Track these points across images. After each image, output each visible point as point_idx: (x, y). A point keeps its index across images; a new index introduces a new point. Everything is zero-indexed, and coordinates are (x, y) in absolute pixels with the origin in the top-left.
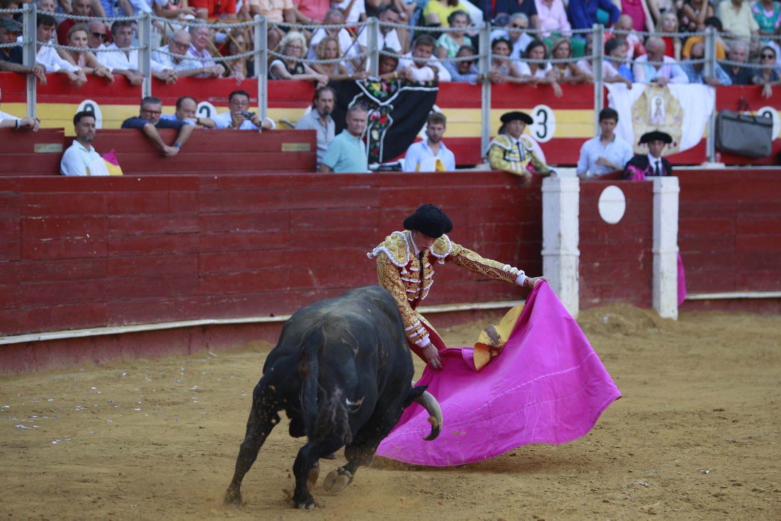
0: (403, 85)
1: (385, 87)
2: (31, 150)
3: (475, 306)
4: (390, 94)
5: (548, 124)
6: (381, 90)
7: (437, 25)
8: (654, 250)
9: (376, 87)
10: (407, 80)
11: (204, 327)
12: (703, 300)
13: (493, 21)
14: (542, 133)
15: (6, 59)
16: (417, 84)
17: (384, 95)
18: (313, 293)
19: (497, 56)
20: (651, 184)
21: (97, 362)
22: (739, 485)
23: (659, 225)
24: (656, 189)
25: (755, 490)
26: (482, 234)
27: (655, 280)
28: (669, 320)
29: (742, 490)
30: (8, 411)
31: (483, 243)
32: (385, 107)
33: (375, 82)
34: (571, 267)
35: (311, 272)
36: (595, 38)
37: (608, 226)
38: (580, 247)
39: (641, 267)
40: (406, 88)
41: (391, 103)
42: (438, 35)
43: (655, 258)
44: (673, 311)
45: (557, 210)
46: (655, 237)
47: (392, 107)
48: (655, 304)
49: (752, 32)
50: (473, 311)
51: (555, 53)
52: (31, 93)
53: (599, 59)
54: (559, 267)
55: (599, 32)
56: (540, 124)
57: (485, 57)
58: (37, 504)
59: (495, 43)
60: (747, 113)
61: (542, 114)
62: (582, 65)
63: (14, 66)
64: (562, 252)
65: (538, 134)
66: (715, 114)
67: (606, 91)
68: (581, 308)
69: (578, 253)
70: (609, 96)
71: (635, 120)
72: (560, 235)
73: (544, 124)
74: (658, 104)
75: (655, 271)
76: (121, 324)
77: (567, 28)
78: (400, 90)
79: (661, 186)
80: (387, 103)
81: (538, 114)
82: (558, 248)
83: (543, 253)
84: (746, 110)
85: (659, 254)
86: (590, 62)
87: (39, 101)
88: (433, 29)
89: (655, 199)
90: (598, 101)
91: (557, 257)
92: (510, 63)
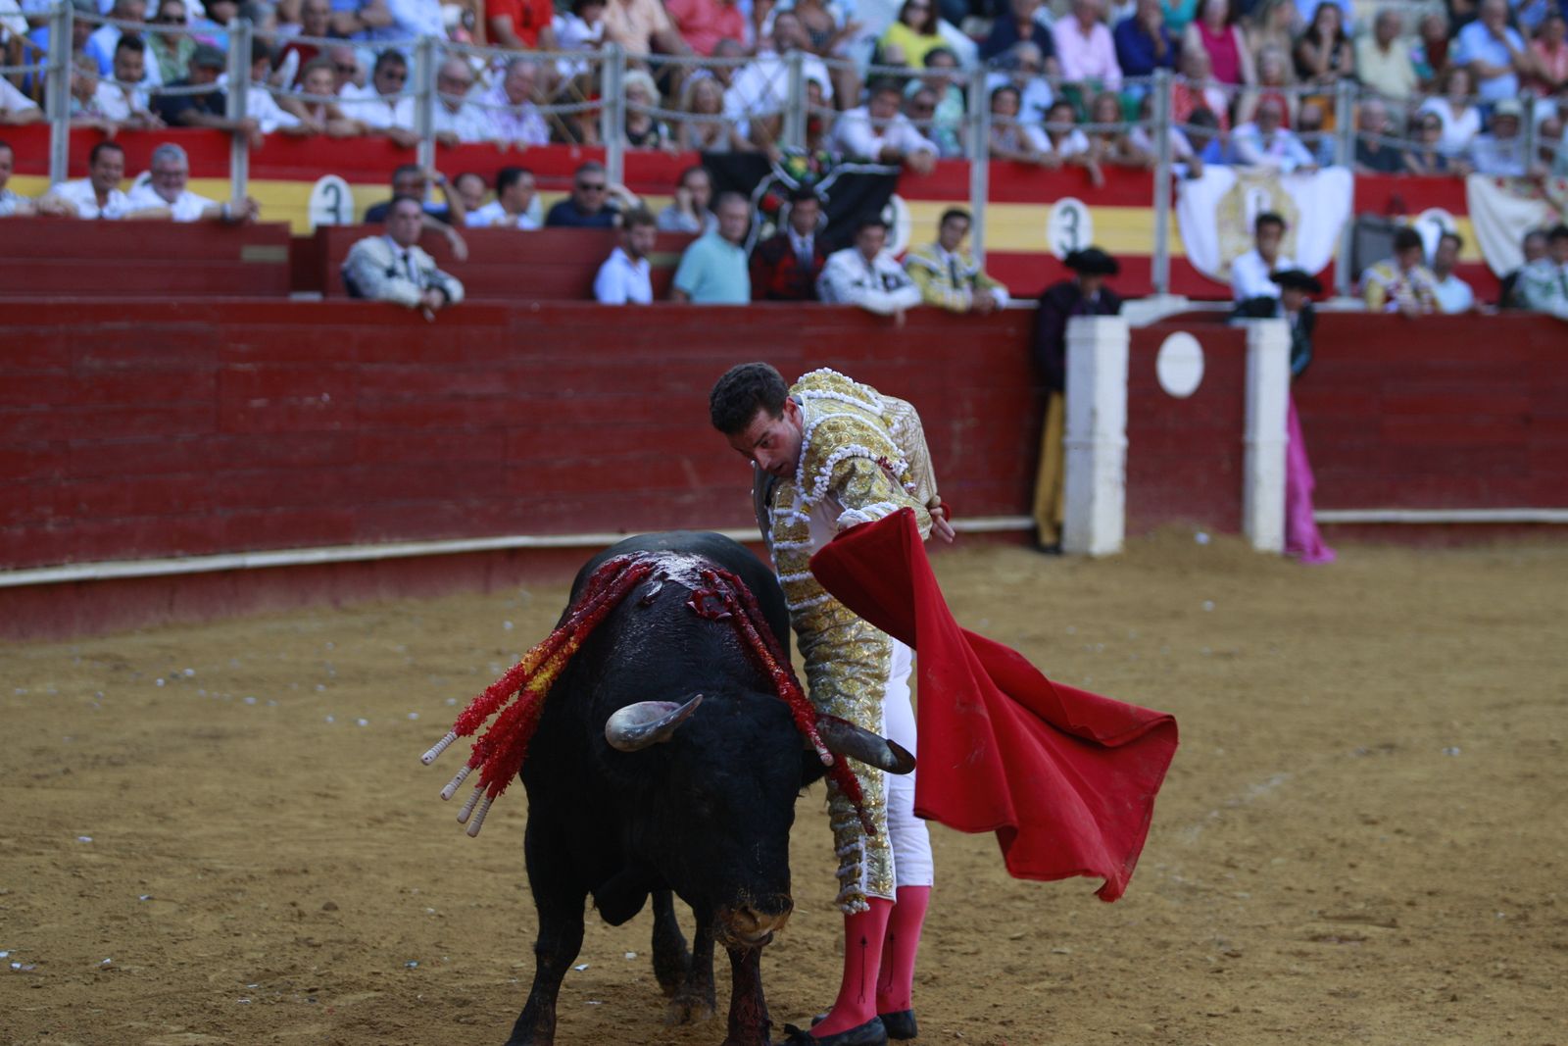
0: (844, 161)
1: (814, 164)
2: (235, 256)
4: (822, 176)
5: (1078, 229)
6: (809, 168)
7: (902, 65)
8: (1248, 437)
9: (799, 165)
10: (849, 154)
11: (513, 553)
13: (995, 60)
15: (201, 109)
16: (865, 161)
17: (811, 177)
18: (688, 499)
19: (999, 118)
20: (1243, 334)
21: (336, 603)
22: (1374, 823)
23: (1255, 399)
24: (1252, 339)
25: (1399, 831)
26: (969, 406)
27: (1247, 488)
28: (1269, 555)
29: (1379, 832)
30: (190, 680)
31: (971, 422)
33: (798, 156)
34: (1110, 465)
35: (687, 464)
36: (1158, 92)
37: (1169, 399)
38: (1132, 431)
39: (1225, 466)
40: (851, 167)
41: (828, 191)
43: (1249, 455)
44: (1275, 542)
45: (1090, 371)
46: (1249, 416)
48: (1247, 526)
49: (1411, 88)
51: (1094, 114)
52: (239, 162)
53: (1164, 127)
54: (1090, 465)
55: (1164, 84)
56: (1066, 229)
57: (979, 119)
58: (233, 829)
59: (996, 94)
61: (1069, 214)
62: (1137, 136)
63: (211, 120)
64: (1098, 441)
65: (1063, 246)
66: (1352, 220)
68: (1129, 531)
69: (1123, 442)
71: (1221, 226)
72: (1093, 413)
73: (1072, 230)
74: (1259, 202)
75: (1248, 474)
76: (375, 540)
77: (1114, 77)
78: (838, 170)
79: (1259, 335)
81: (1064, 213)
82: (1091, 434)
84: (1404, 210)
85: (1253, 445)
86: (1149, 132)
87: (254, 175)
89: (1251, 358)
90: (1161, 194)
91: (1088, 447)
92: (1019, 129)
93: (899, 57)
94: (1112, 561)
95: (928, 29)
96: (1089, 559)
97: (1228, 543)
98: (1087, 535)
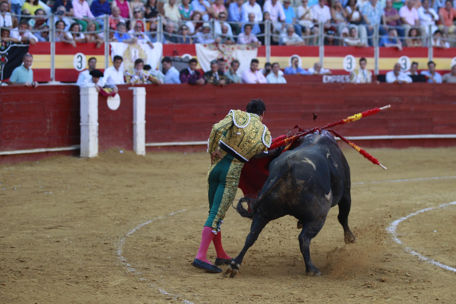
1: (4, 44)
3: (48, 150)
4: (6, 47)
5: (83, 62)
7: (29, 14)
8: (134, 122)
12: (157, 147)
13: (56, 13)
14: (80, 66)
16: (19, 43)
19: (58, 30)
20: (132, 91)
23: (136, 111)
24: (134, 93)
26: (51, 115)
27: (134, 137)
28: (141, 156)
31: (52, 119)
32: (5, 54)
34: (94, 131)
37: (111, 111)
38: (99, 121)
39: (128, 131)
40: (15, 45)
41: (8, 52)
42: (29, 19)
43: (134, 127)
44: (143, 152)
45: (87, 103)
46: (134, 116)
47: (7, 54)
48: (134, 148)
49: (179, 19)
50: (47, 152)
54: (88, 131)
55: (106, 18)
56: (79, 62)
57: (52, 30)
59: (57, 23)
60: (178, 57)
61: (80, 58)
64: (90, 124)
65: (78, 67)
66: (163, 57)
67: (110, 46)
68: (100, 150)
69: (97, 124)
70: (112, 49)
72: (88, 116)
73: (81, 62)
74: (135, 52)
75: (134, 133)
78: (11, 46)
79: (137, 92)
80: (5, 52)
81: (78, 57)
82: (88, 122)
83: (81, 124)
84: (177, 54)
85: (136, 124)
88: (28, 16)
89: (134, 98)
90: (106, 51)
91: (87, 126)
92: (64, 33)
93: (28, 12)
94: (95, 159)
95: (36, 3)
96: (88, 159)
97: (129, 153)
98: (88, 152)
